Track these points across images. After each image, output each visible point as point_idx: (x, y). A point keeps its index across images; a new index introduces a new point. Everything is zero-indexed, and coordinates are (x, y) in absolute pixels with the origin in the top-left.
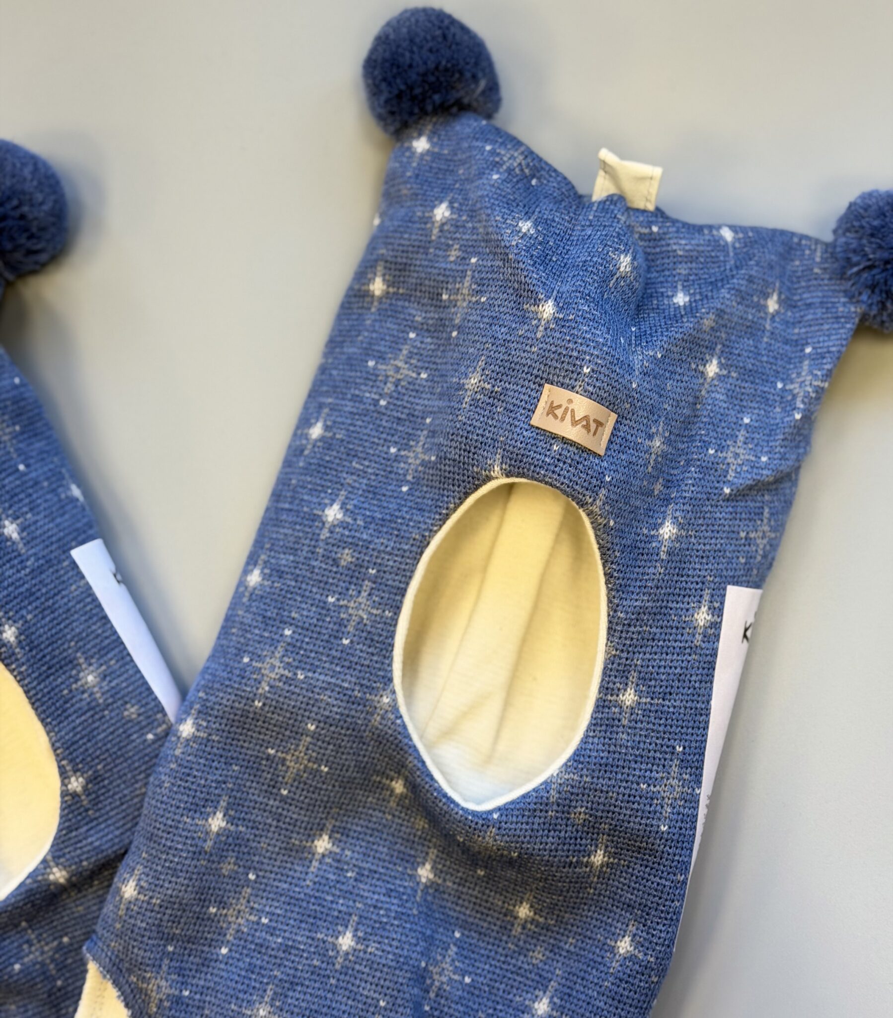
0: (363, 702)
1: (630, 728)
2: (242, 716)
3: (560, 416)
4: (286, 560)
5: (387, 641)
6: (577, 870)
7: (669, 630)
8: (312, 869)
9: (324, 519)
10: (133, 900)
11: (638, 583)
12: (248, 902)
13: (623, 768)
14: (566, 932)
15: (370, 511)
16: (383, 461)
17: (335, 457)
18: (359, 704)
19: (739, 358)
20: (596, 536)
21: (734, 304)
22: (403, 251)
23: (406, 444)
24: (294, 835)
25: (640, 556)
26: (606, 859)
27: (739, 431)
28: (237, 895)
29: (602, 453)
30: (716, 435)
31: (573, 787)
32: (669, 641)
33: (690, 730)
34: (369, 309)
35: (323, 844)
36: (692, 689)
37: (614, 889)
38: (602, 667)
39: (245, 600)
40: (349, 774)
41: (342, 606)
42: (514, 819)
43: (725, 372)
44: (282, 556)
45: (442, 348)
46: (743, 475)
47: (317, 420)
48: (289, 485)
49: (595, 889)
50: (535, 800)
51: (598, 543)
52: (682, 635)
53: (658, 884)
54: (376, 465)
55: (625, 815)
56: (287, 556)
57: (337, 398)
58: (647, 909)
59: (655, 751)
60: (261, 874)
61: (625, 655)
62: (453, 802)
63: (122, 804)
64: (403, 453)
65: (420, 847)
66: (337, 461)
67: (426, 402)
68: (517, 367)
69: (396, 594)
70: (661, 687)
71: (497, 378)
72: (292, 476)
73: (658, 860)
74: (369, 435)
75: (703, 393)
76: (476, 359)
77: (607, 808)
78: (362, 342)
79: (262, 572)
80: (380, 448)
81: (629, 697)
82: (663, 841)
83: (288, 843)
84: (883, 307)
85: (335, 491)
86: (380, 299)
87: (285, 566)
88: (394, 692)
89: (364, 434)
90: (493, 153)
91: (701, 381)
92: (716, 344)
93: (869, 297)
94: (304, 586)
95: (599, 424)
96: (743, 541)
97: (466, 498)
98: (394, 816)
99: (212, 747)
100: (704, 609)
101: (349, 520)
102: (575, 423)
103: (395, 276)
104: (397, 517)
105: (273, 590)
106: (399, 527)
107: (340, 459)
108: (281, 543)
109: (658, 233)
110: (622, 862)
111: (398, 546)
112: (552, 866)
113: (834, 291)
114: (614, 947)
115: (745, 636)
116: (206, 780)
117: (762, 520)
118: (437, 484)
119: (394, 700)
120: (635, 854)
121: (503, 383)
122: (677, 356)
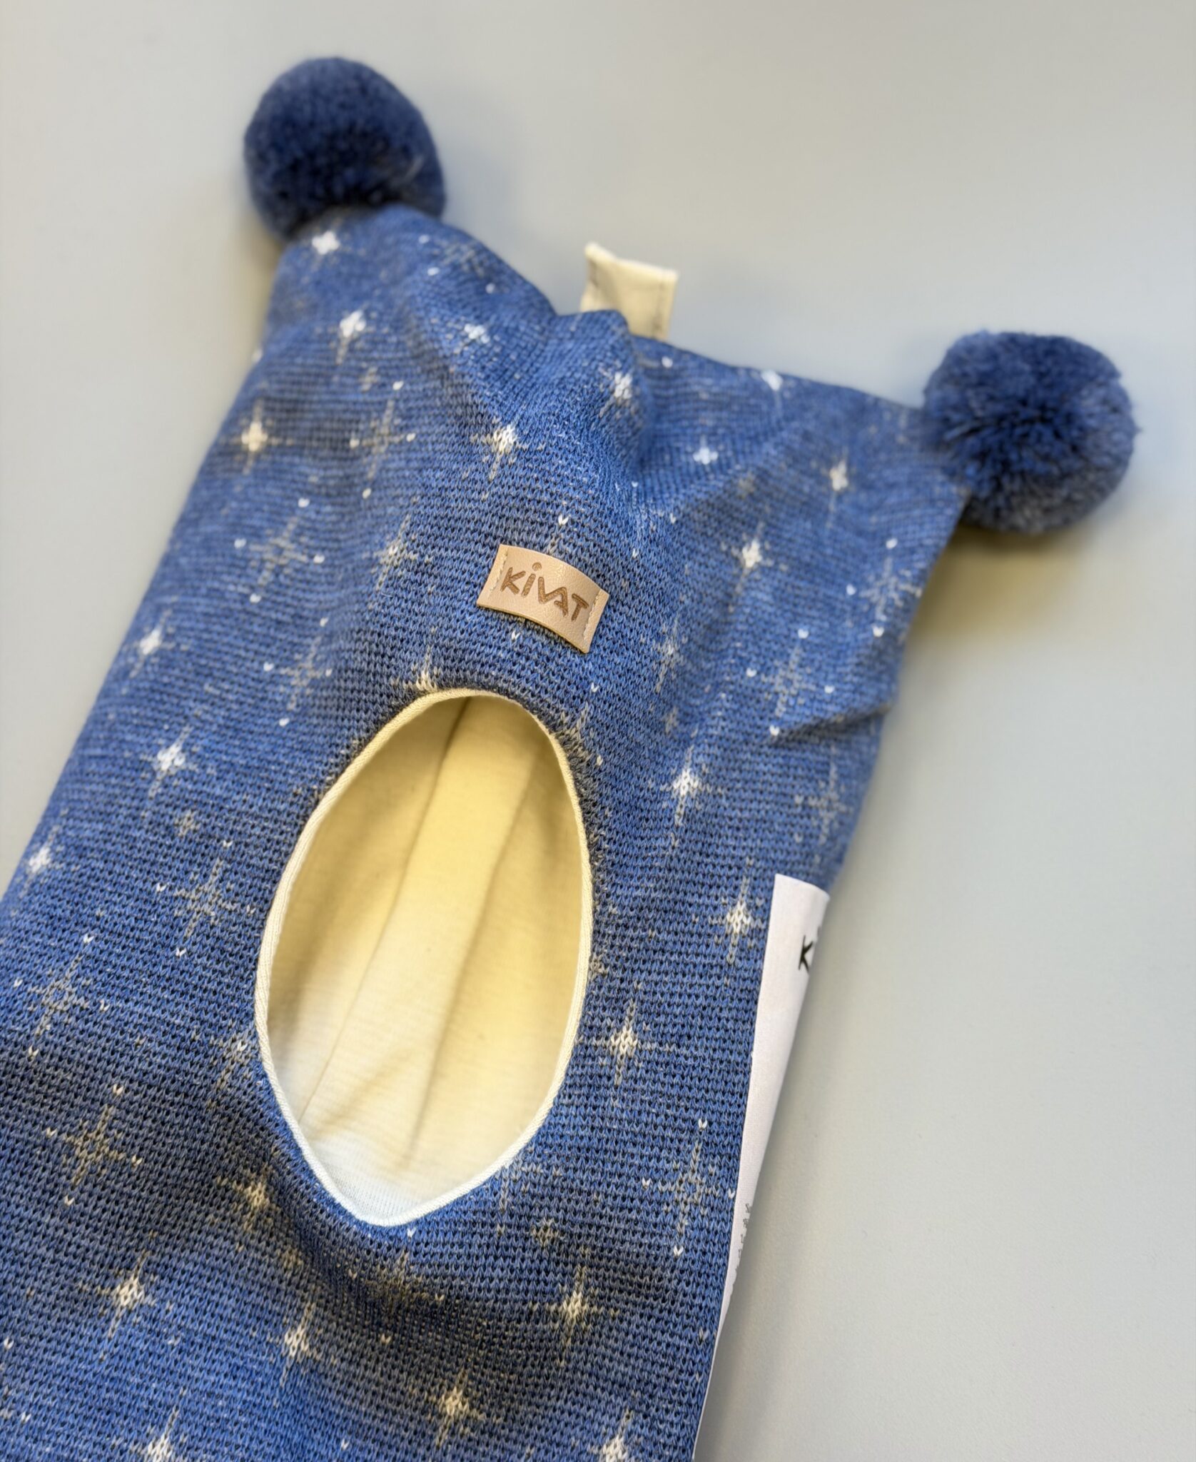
0: (204, 1050)
1: (625, 1090)
3: (521, 589)
4: (90, 830)
5: (246, 953)
6: (540, 1326)
7: (687, 938)
8: (109, 1333)
9: (155, 767)
11: (640, 863)
13: (615, 1153)
14: (521, 1438)
15: (227, 754)
16: (251, 684)
17: (178, 678)
18: (197, 1053)
19: (791, 546)
20: (576, 781)
21: (783, 465)
22: (293, 383)
23: (287, 659)
24: (83, 1275)
25: (644, 822)
26: (586, 1307)
27: (792, 648)
30: (757, 651)
31: (535, 1185)
32: (688, 955)
33: (719, 1095)
34: (240, 471)
35: (129, 1293)
36: (722, 1031)
37: (598, 1359)
38: (584, 995)
39: (22, 894)
40: (177, 1170)
41: (176, 898)
42: (441, 1238)
43: (770, 563)
44: (86, 825)
45: (347, 519)
46: (798, 710)
47: (153, 627)
48: (103, 723)
49: (569, 1360)
50: (474, 1207)
51: (580, 795)
52: (708, 946)
53: (668, 1345)
54: (241, 690)
55: (616, 1230)
56: (94, 825)
57: (185, 594)
58: (650, 1388)
59: (665, 1128)
61: (619, 974)
62: (343, 1212)
64: (283, 671)
65: (289, 1300)
66: (181, 683)
67: (322, 597)
68: (459, 524)
69: (263, 880)
70: (675, 1025)
71: (430, 542)
72: (109, 709)
73: (668, 1305)
74: (231, 646)
75: (739, 589)
76: (399, 520)
77: (588, 1219)
78: (227, 516)
79: (52, 850)
80: (248, 664)
81: (625, 1041)
82: (676, 1272)
83: (71, 1289)
84: (999, 487)
85: (175, 726)
86: (258, 456)
87: (89, 839)
88: (255, 1036)
89: (224, 644)
90: (431, 244)
91: (735, 571)
92: (757, 520)
93: (979, 471)
94: (117, 868)
95: (582, 603)
96: (799, 810)
97: (377, 730)
98: (248, 1246)
100: (740, 908)
101: (194, 768)
102: (544, 597)
103: (280, 420)
104: (269, 762)
105: (68, 876)
106: (273, 776)
107: (186, 680)
108: (86, 806)
109: (671, 369)
110: (612, 1311)
111: (270, 805)
112: (500, 1320)
113: (927, 467)
114: (598, 1455)
115: (803, 960)
117: (827, 783)
118: (334, 712)
119: (253, 1048)
120: (633, 1297)
121: (436, 550)
122: (698, 527)
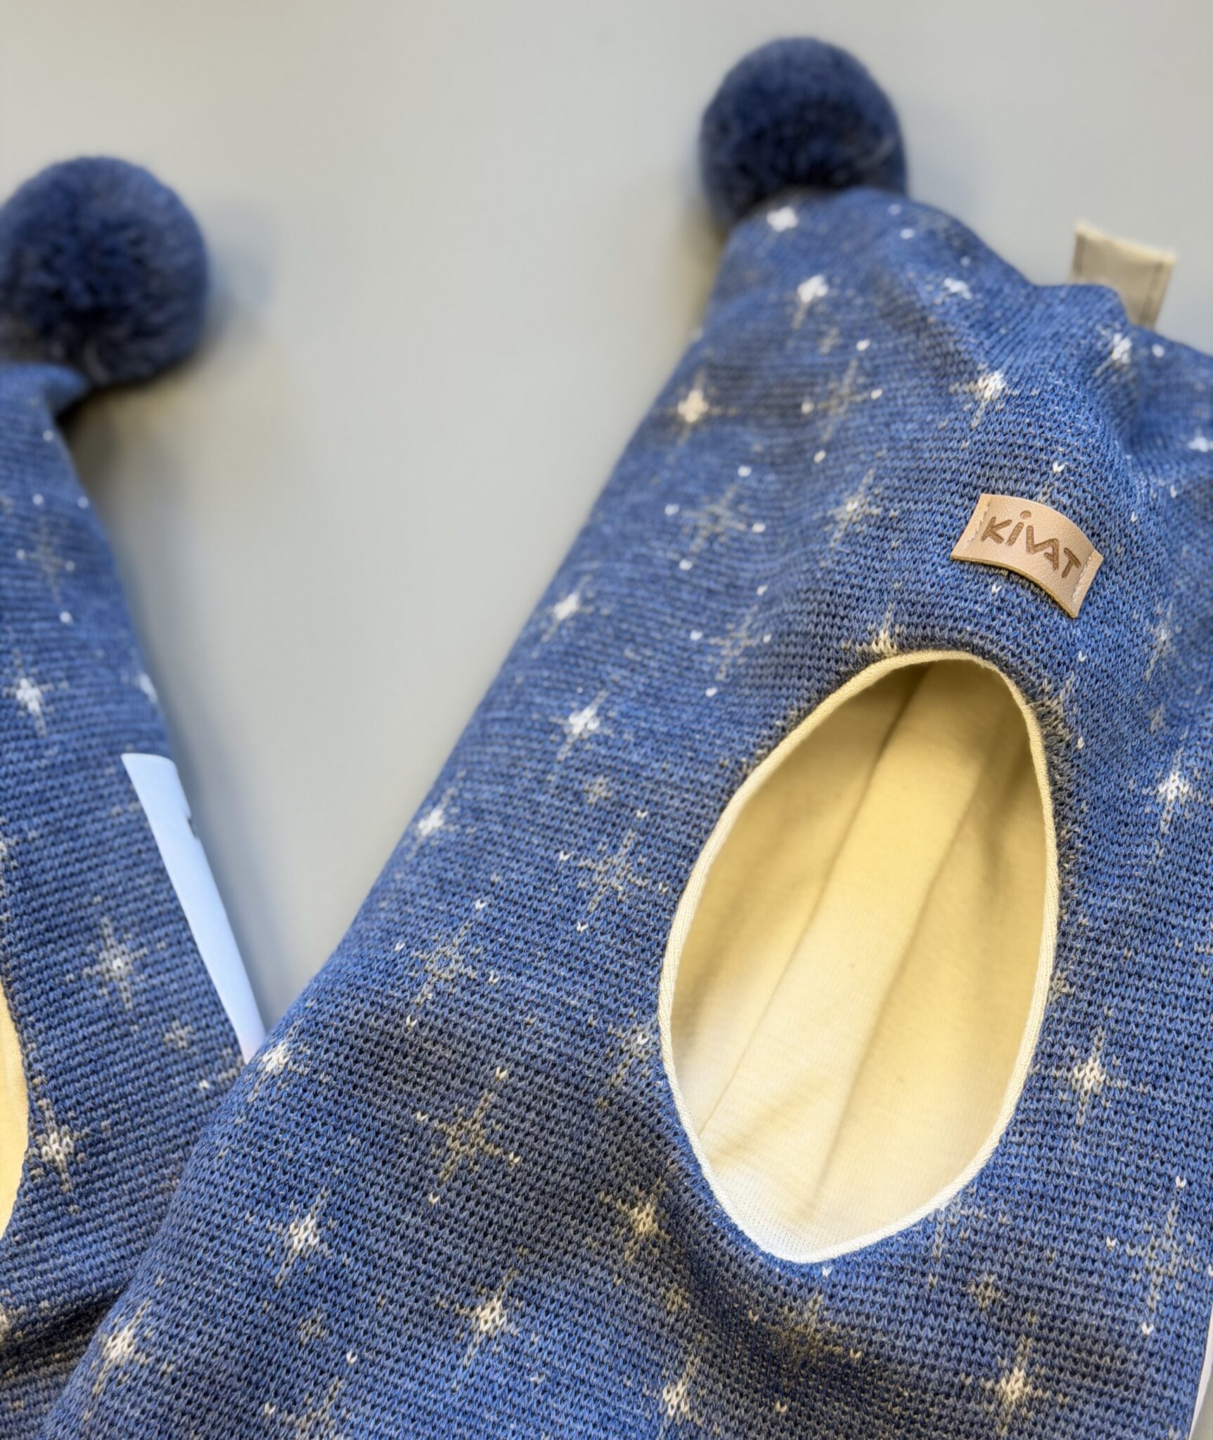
0: (601, 1038)
1: (1089, 1132)
2: (377, 1044)
3: (1006, 538)
4: (490, 793)
5: (654, 936)
6: (972, 1405)
7: (1168, 964)
8: (464, 1361)
9: (566, 730)
10: (123, 1363)
11: (1117, 871)
12: (338, 1407)
13: (1074, 1204)
15: (646, 720)
16: (676, 652)
17: (595, 642)
18: (593, 1041)
20: (1051, 765)
22: (742, 349)
23: (717, 628)
24: (441, 1288)
25: (1122, 826)
26: (1029, 1389)
28: (318, 1389)
29: (1075, 612)
31: (976, 1232)
32: (1168, 983)
33: (1201, 1152)
34: (673, 442)
35: (490, 1316)
38: (1042, 1019)
39: (409, 857)
40: (557, 1176)
41: (581, 868)
42: (862, 1281)
44: (485, 787)
45: (793, 486)
47: (569, 593)
48: (509, 687)
50: (903, 1250)
51: (1053, 782)
52: (1192, 976)
54: (664, 657)
55: (1073, 1296)
56: (495, 788)
57: (607, 560)
59: (1135, 1181)
60: (369, 1356)
61: (1086, 995)
62: (747, 1240)
63: (133, 1202)
64: (712, 641)
66: (599, 647)
67: (759, 566)
68: (933, 475)
69: (679, 856)
70: (1150, 1063)
71: (894, 496)
72: (516, 674)
73: (1131, 1395)
74: (655, 611)
76: (859, 476)
77: (1037, 1281)
78: (658, 485)
79: (446, 811)
80: (674, 632)
81: (1090, 1075)
82: (1143, 1355)
83: (427, 1303)
85: (590, 690)
86: (695, 427)
87: (487, 802)
88: (657, 1030)
89: (649, 610)
94: (517, 833)
95: (1074, 561)
97: (821, 700)
98: (628, 1280)
99: (316, 1095)
101: (608, 731)
103: (724, 389)
104: (693, 731)
105: (462, 839)
106: (697, 745)
107: (603, 645)
108: (486, 769)
109: (1162, 359)
110: (1060, 1398)
111: (692, 776)
112: (924, 1391)
116: (297, 1151)
118: (770, 681)
119: (655, 1044)
120: (1087, 1382)
121: (904, 503)
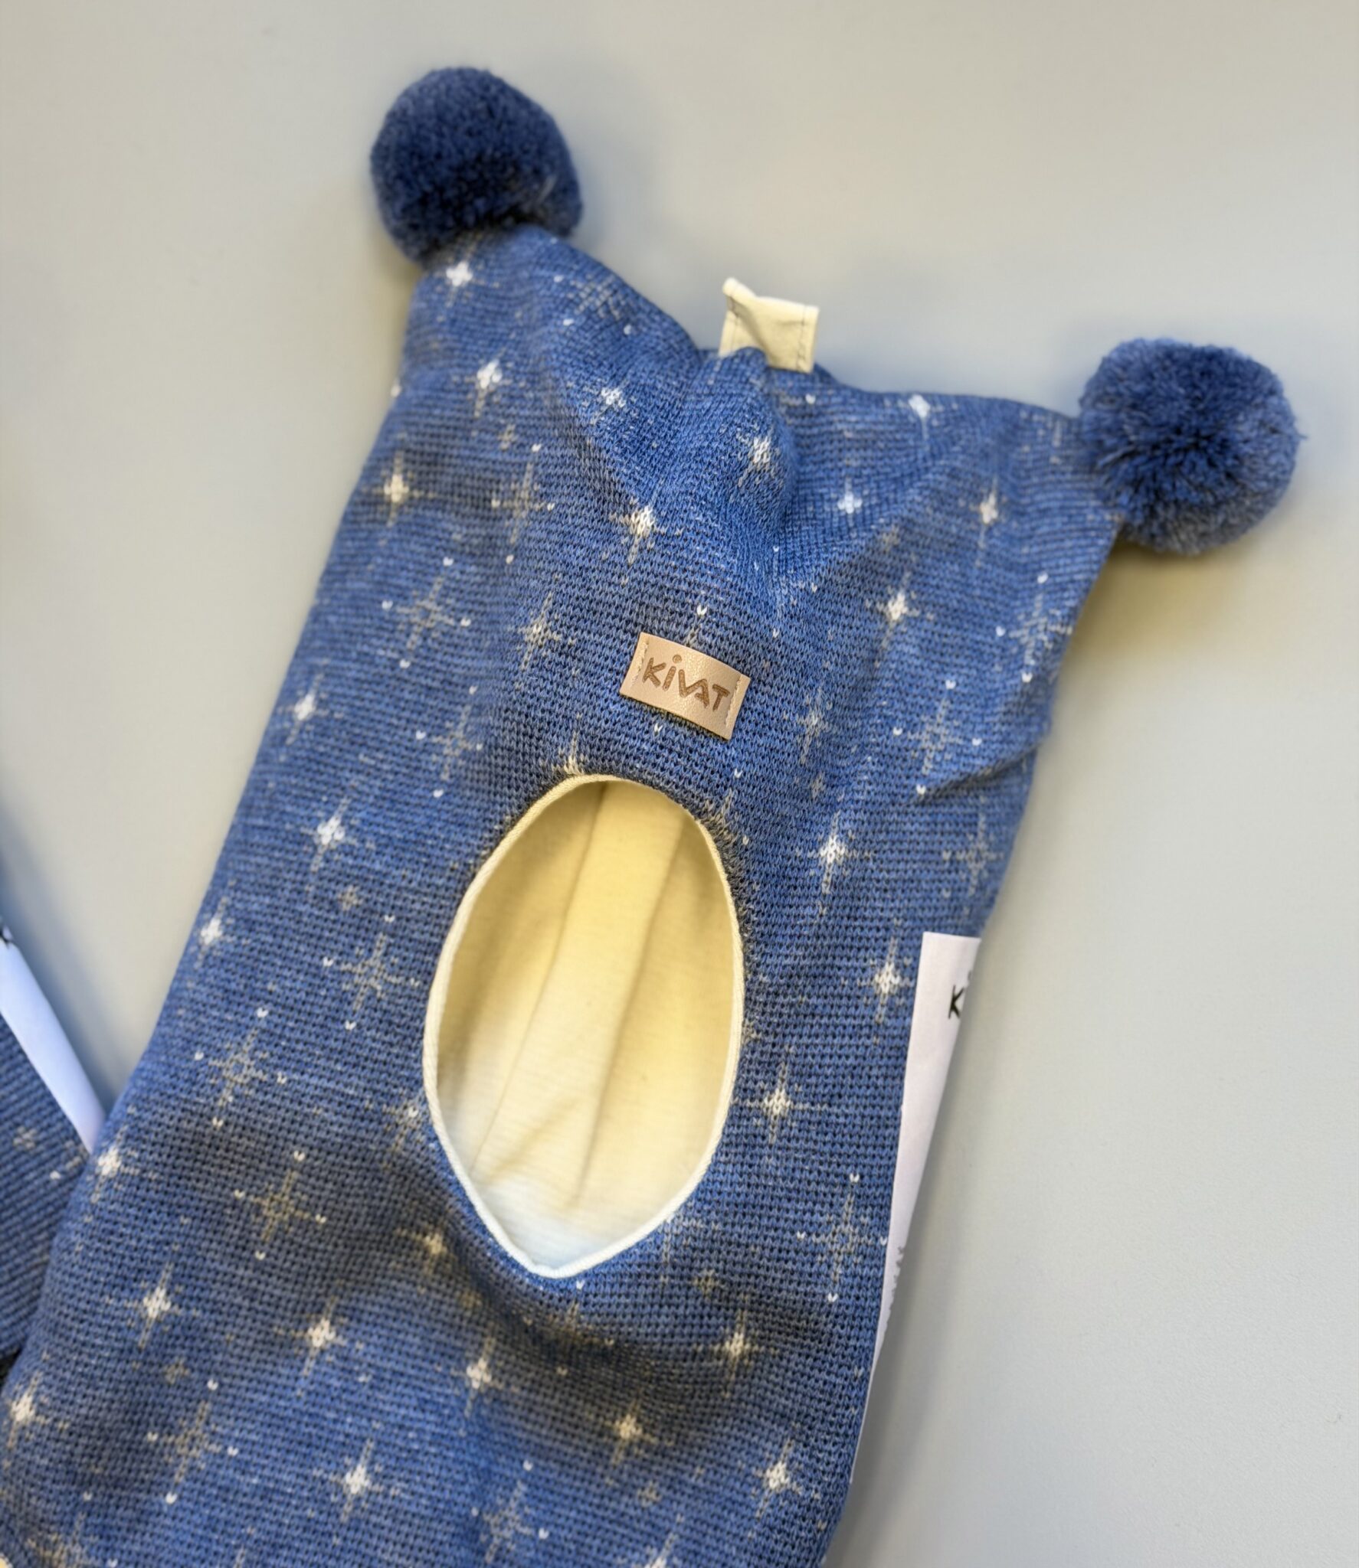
0: (378, 1117)
1: (779, 1148)
2: (193, 1142)
3: (662, 681)
4: (258, 903)
5: (412, 1024)
6: (705, 1364)
7: (837, 1001)
8: (305, 1372)
9: (316, 841)
10: (28, 1424)
11: (789, 931)
12: (208, 1423)
13: (771, 1208)
14: (691, 1459)
15: (385, 827)
16: (405, 753)
17: (333, 748)
18: (371, 1121)
19: (938, 592)
20: (724, 860)
21: (929, 510)
22: (432, 436)
23: (440, 727)
24: (277, 1321)
25: (792, 891)
26: (748, 1346)
27: (939, 700)
28: (190, 1414)
29: (728, 736)
30: (903, 708)
31: (695, 1239)
32: (837, 1016)
33: (870, 1150)
34: (384, 523)
35: (321, 1334)
36: (872, 1089)
37: (761, 1391)
38: (738, 1057)
39: (197, 965)
40: (358, 1226)
41: (343, 973)
42: (608, 1289)
43: (916, 613)
44: (253, 898)
45: (492, 581)
46: (944, 766)
47: (306, 691)
48: (264, 791)
49: (733, 1392)
50: (639, 1260)
51: (727, 871)
52: (857, 1007)
53: (825, 1383)
54: (395, 759)
55: (774, 1280)
56: (261, 898)
57: (335, 658)
58: (809, 1420)
59: (818, 1183)
60: (226, 1380)
62: (516, 1265)
64: (435, 740)
65: (470, 1336)
66: (336, 753)
67: (469, 663)
68: (600, 608)
69: (425, 953)
70: (826, 1086)
71: (571, 624)
72: (268, 777)
73: (824, 1346)
74: (384, 714)
75: (885, 644)
76: (540, 597)
77: (747, 1270)
78: (373, 573)
79: (223, 923)
80: (401, 733)
81: (778, 1102)
82: (831, 1317)
83: (268, 1334)
84: (1152, 513)
85: (333, 798)
86: (400, 507)
87: (257, 913)
88: (425, 1101)
89: (377, 712)
90: (565, 286)
91: (881, 626)
92: (903, 571)
93: (1131, 499)
94: (286, 943)
95: (722, 692)
96: (947, 865)
97: (529, 806)
98: (429, 1289)
99: (148, 1190)
100: (889, 968)
101: (354, 842)
102: (685, 691)
103: (420, 473)
104: (426, 837)
105: (239, 950)
106: (429, 851)
107: (341, 750)
108: (252, 879)
109: (815, 406)
110: (772, 1350)
111: (428, 880)
112: (667, 1359)
113: (1080, 490)
114: (761, 1479)
115: (953, 1008)
116: (139, 1240)
117: (976, 834)
118: (485, 786)
119: (424, 1113)
120: (791, 1338)
121: (579, 632)
122: (842, 590)
